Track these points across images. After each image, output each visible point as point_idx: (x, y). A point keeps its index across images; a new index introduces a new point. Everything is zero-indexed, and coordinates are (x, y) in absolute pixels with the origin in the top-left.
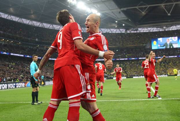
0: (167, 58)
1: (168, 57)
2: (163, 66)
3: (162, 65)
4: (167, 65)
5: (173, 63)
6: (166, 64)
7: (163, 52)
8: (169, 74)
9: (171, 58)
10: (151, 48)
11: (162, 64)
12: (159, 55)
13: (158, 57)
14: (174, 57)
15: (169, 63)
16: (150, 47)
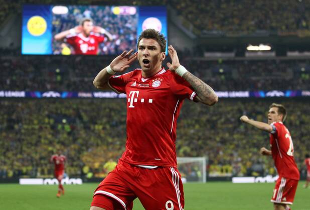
0: (88, 98)
1: (89, 95)
2: (65, 136)
3: (63, 128)
4: (83, 134)
5: (112, 126)
6: (79, 125)
7: (71, 71)
8: (90, 175)
9: (104, 99)
10: (20, 48)
11: (60, 127)
12: (50, 82)
13: (47, 91)
14: (117, 98)
15: (95, 123)
16: (12, 44)
